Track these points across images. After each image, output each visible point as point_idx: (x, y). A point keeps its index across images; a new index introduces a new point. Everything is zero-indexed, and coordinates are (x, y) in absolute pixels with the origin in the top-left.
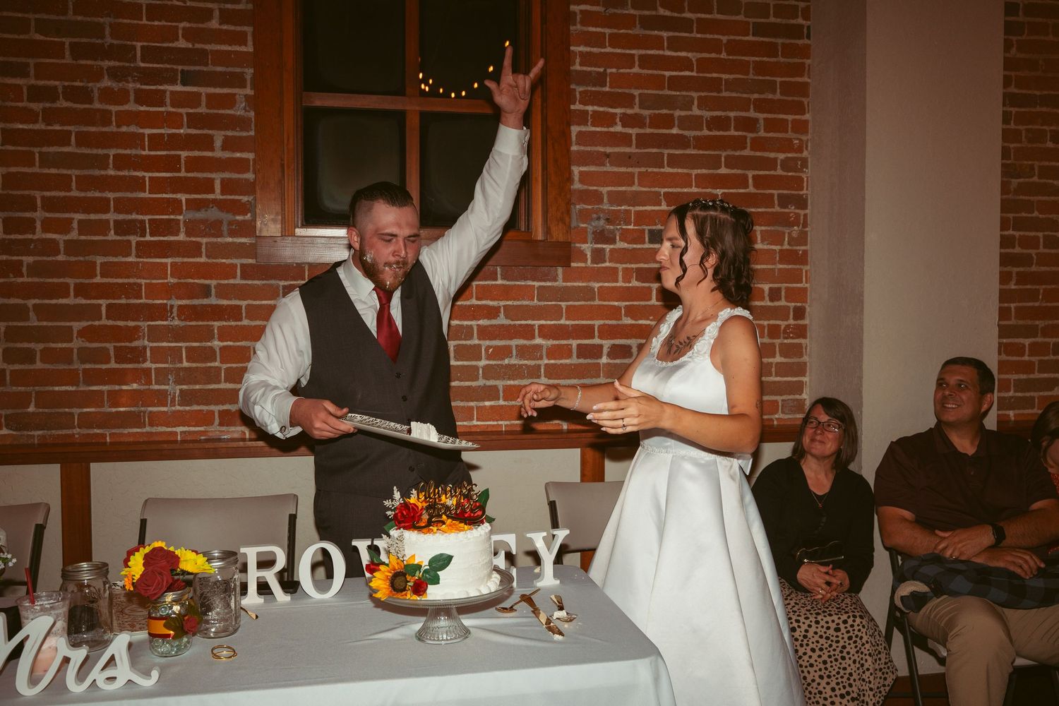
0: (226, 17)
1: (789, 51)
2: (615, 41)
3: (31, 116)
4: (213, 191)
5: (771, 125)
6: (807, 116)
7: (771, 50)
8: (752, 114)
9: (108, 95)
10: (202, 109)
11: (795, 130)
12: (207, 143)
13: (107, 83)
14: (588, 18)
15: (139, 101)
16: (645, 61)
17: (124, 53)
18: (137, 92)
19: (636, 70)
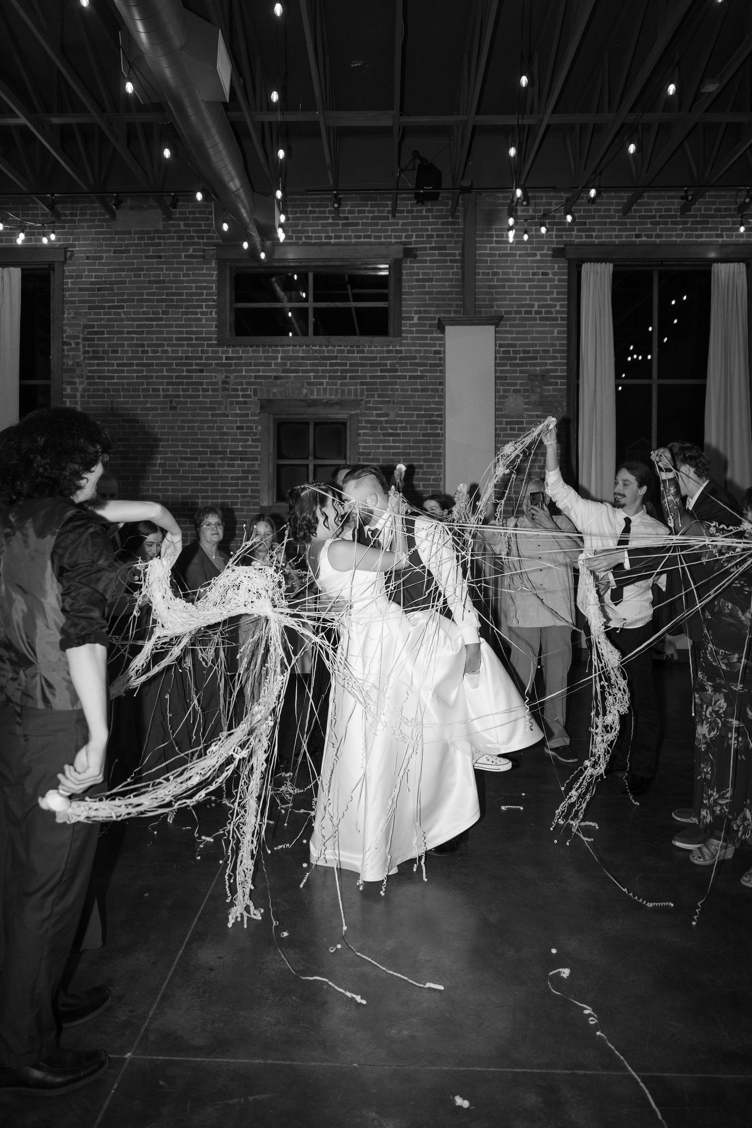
0: (253, 440)
1: (435, 442)
2: (374, 441)
3: (198, 472)
4: (248, 492)
5: (428, 467)
6: (442, 463)
7: (429, 442)
8: (422, 463)
9: (220, 465)
10: (246, 468)
11: (438, 468)
12: (247, 478)
13: (219, 461)
14: (365, 434)
15: (228, 467)
16: (384, 448)
17: (224, 453)
18: (228, 464)
19: (381, 450)
